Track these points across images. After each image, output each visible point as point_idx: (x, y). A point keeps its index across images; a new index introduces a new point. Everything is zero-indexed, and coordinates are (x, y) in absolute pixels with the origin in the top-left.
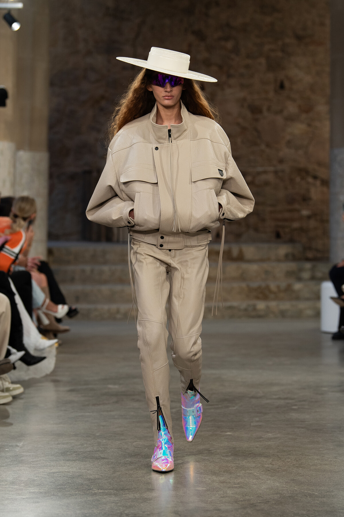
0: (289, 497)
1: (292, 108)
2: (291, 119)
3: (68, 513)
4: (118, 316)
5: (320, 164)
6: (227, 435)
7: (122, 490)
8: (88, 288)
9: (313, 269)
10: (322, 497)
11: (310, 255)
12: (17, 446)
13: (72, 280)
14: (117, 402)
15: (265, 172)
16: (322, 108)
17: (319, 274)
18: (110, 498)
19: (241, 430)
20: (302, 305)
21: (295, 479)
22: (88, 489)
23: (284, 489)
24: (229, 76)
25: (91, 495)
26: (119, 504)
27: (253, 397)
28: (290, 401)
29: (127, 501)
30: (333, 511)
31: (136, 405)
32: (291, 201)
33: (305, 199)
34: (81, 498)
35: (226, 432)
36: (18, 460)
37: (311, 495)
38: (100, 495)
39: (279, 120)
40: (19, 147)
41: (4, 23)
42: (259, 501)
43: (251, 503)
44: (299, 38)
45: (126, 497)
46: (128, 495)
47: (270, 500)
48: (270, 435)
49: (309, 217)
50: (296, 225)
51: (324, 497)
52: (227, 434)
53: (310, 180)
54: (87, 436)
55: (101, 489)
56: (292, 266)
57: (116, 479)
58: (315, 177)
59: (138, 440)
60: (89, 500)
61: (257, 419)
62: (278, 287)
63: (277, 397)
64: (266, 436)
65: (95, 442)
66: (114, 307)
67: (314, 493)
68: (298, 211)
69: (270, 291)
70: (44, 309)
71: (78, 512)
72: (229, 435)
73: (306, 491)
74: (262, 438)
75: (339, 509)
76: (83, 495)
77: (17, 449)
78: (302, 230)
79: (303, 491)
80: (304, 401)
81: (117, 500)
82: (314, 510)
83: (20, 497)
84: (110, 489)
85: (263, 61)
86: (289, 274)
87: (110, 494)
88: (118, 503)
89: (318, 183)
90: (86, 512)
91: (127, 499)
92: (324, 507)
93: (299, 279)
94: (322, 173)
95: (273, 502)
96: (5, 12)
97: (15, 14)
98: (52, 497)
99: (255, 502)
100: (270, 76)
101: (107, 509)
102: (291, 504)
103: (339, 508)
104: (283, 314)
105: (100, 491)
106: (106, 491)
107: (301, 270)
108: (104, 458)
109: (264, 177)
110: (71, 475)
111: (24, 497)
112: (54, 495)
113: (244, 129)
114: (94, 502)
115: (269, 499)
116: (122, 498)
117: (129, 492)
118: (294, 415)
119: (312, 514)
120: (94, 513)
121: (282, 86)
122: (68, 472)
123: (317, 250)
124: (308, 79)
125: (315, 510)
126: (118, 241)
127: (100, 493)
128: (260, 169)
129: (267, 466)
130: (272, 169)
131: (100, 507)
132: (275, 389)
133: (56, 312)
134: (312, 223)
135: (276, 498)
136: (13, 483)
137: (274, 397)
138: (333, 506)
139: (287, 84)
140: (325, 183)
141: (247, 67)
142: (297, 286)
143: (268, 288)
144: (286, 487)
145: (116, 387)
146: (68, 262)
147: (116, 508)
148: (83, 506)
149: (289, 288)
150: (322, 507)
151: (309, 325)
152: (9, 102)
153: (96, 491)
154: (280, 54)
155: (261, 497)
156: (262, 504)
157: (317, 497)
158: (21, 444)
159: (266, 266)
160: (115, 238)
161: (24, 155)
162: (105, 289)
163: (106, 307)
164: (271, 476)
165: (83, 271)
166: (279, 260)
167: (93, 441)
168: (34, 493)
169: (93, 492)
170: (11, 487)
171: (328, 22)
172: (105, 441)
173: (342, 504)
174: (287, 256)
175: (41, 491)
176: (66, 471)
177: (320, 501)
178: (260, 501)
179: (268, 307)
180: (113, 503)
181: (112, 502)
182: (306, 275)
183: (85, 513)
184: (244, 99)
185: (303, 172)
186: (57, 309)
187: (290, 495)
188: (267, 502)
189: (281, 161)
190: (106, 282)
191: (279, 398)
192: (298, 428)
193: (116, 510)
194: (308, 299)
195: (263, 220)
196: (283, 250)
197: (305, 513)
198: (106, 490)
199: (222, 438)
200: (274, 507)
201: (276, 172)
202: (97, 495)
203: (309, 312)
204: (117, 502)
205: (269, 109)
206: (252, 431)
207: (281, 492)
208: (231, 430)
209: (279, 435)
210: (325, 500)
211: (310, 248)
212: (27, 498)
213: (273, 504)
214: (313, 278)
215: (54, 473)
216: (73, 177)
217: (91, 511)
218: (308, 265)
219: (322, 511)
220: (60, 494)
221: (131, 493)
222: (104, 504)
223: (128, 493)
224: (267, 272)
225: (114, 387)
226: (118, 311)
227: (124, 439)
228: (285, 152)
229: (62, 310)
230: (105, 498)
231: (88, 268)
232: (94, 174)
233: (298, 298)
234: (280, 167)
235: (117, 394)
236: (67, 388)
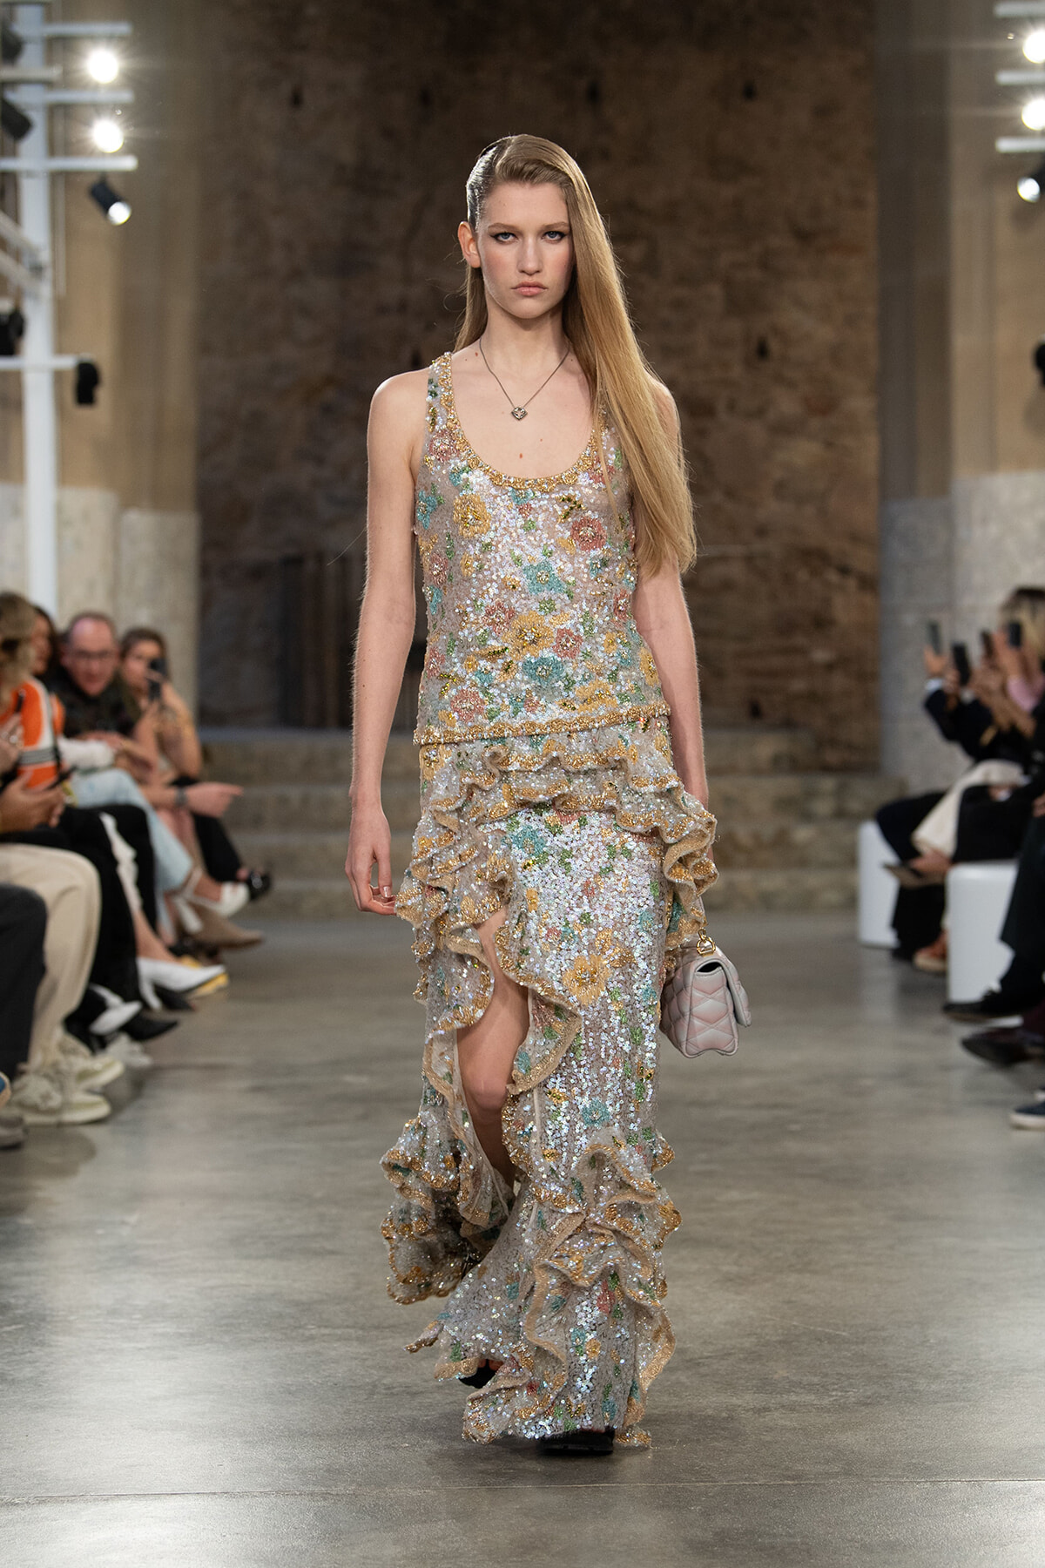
0: (780, 1342)
1: (787, 404)
2: (784, 429)
3: (246, 1383)
5: (855, 538)
7: (377, 1328)
8: (295, 840)
9: (840, 792)
10: (857, 1343)
11: (832, 757)
12: (123, 1223)
15: (723, 559)
16: (860, 404)
17: (855, 805)
18: (347, 1349)
20: (813, 880)
21: (793, 1299)
22: (296, 1327)
23: (767, 1323)
25: (302, 1341)
26: (368, 1363)
27: (694, 1103)
28: (784, 1112)
29: (388, 1354)
30: (884, 1375)
32: (786, 627)
33: (821, 623)
34: (278, 1348)
36: (128, 1258)
37: (831, 1339)
38: (324, 1341)
39: (757, 432)
40: (128, 501)
41: (91, 207)
42: (706, 1354)
43: (688, 1358)
44: (804, 237)
45: (385, 1344)
46: (390, 1340)
47: (733, 1351)
48: (734, 1195)
49: (830, 667)
50: (798, 685)
51: (863, 1343)
53: (833, 576)
54: (292, 1200)
55: (326, 1327)
56: (788, 784)
57: (361, 1302)
58: (844, 571)
60: (296, 1354)
61: (703, 1156)
62: (756, 837)
64: (725, 1196)
65: (310, 1213)
67: (837, 1333)
68: (804, 651)
70: (188, 894)
71: (271, 1381)
73: (819, 1329)
74: (715, 1201)
75: (898, 1372)
76: (281, 1340)
77: (125, 1231)
78: (812, 697)
79: (812, 1328)
80: (817, 1111)
81: (365, 1353)
82: (838, 1374)
83: (132, 1345)
84: (348, 1327)
85: (716, 290)
86: (783, 804)
87: (348, 1339)
88: (366, 1359)
89: (852, 583)
90: (290, 1383)
91: (390, 1351)
92: (862, 1365)
93: (807, 817)
94: (861, 560)
95: (741, 1356)
96: (93, 180)
97: (117, 185)
98: (208, 1345)
99: (696, 1356)
100: (734, 327)
101: (340, 1375)
102: (783, 1359)
103: (900, 1369)
104: (767, 903)
105: (325, 1331)
106: (339, 1332)
107: (811, 794)
108: (332, 1253)
110: (253, 1294)
111: (140, 1345)
112: (211, 1340)
114: (309, 1357)
115: (733, 1349)
116: (377, 1349)
117: (393, 1332)
118: (793, 1147)
119: (834, 1384)
120: (310, 1384)
121: (763, 351)
122: (246, 1286)
123: (851, 747)
124: (825, 334)
125: (841, 1374)
127: (324, 1335)
129: (725, 1268)
130: (739, 550)
131: (324, 1370)
132: (748, 1082)
133: (217, 899)
134: (839, 681)
135: (747, 1345)
136: (113, 1312)
138: (885, 1365)
139: (774, 346)
140: (869, 584)
141: (678, 304)
142: (803, 834)
144: (773, 1320)
146: (248, 780)
147: (362, 1373)
148: (281, 1368)
149: (781, 840)
150: (857, 1366)
151: (832, 927)
152: (103, 394)
153: (313, 1332)
154: (756, 274)
155: (710, 1343)
156: (715, 1361)
157: (847, 1343)
158: (133, 1219)
161: (140, 521)
164: (738, 1293)
165: (283, 801)
166: (757, 772)
167: (306, 1211)
168: (163, 1335)
169: (307, 1333)
170: (110, 1321)
171: (871, 197)
172: (335, 1211)
173: (905, 1358)
174: (776, 761)
175: (181, 1331)
176: (242, 1282)
177: (853, 1352)
178: (709, 1354)
179: (730, 886)
180: (356, 1359)
181: (352, 1358)
182: (823, 807)
183: (288, 1385)
185: (815, 558)
186: (219, 892)
187: (781, 1338)
188: (726, 1354)
189: (762, 532)
191: (759, 1106)
192: (803, 1176)
193: (362, 1375)
194: (827, 865)
196: (767, 746)
197: (816, 1380)
198: (338, 1327)
200: (743, 1367)
201: (749, 559)
202: (316, 1340)
203: (832, 897)
204: (364, 1357)
205: (732, 406)
207: (759, 1330)
209: (755, 1195)
210: (865, 1349)
211: (833, 743)
212: (148, 1348)
213: (740, 1359)
214: (840, 814)
215: (212, 1288)
216: (257, 573)
217: (300, 1379)
218: (828, 783)
219: (857, 1375)
220: (227, 1339)
221: (398, 1335)
222: (333, 1362)
223: (391, 1337)
225: (357, 1081)
228: (772, 509)
229: (232, 897)
230: (335, 1349)
231: (294, 793)
232: (310, 566)
233: (803, 863)
234: (758, 546)
235: (364, 1098)
236: (245, 1084)
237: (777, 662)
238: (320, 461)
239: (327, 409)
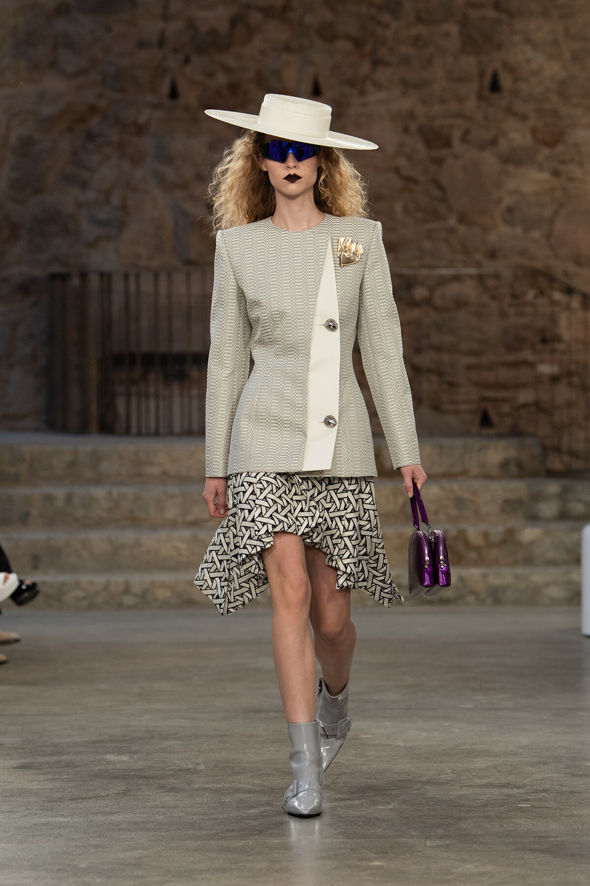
1: (517, 135)
2: (514, 159)
4: (128, 600)
5: (579, 260)
6: (373, 867)
8: (59, 536)
9: (563, 496)
11: (556, 464)
13: (25, 519)
14: (125, 793)
15: (456, 278)
17: (577, 508)
19: (403, 857)
20: (538, 576)
24: (376, 63)
27: (429, 782)
28: (515, 791)
31: (169, 799)
32: (514, 342)
33: (547, 339)
35: (370, 860)
39: (489, 161)
48: (470, 867)
49: (555, 379)
50: (525, 396)
52: (373, 865)
53: (557, 296)
54: (59, 870)
56: (518, 488)
58: (569, 291)
59: (173, 879)
61: (440, 831)
62: (486, 535)
63: (484, 781)
64: (461, 868)
65: (76, 882)
66: (118, 579)
68: (532, 365)
69: (468, 545)
72: (378, 867)
74: (452, 873)
78: (538, 406)
80: (544, 791)
85: (453, 28)
86: (510, 506)
89: (576, 303)
93: (533, 518)
94: (584, 280)
100: (469, 62)
104: (495, 596)
107: (536, 498)
109: (454, 289)
113: (410, 180)
118: (524, 824)
121: (495, 86)
123: (573, 454)
124: (554, 69)
126: (127, 432)
128: (444, 272)
130: (473, 271)
132: (481, 763)
134: (563, 393)
137: (478, 781)
139: (506, 81)
141: (417, 41)
142: (529, 534)
143: (462, 536)
145: (125, 758)
146: (16, 479)
149: (509, 538)
151: (557, 620)
154: (491, 13)
159: (456, 487)
160: (121, 424)
162: (98, 538)
163: (100, 580)
165: (49, 498)
166: (487, 477)
167: (72, 880)
172: (98, 881)
174: (505, 465)
182: (548, 509)
184: (412, 115)
185: (542, 278)
189: (492, 255)
190: (99, 524)
191: (490, 785)
192: (533, 851)
194: (552, 563)
195: (452, 385)
196: (497, 452)
199: (361, 874)
201: (480, 278)
203: (556, 592)
205: (465, 137)
206: (428, 857)
208: (381, 855)
209: (489, 868)
211: (557, 450)
214: (563, 516)
216: (25, 288)
218: (553, 487)
224: (459, 502)
226: (127, 590)
227: (142, 877)
228: (502, 233)
231: (59, 492)
232: (76, 282)
233: (529, 561)
234: (489, 267)
235: (124, 776)
236: (15, 762)
237: (505, 374)
238: (84, 185)
239: (90, 136)
